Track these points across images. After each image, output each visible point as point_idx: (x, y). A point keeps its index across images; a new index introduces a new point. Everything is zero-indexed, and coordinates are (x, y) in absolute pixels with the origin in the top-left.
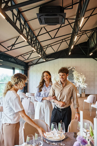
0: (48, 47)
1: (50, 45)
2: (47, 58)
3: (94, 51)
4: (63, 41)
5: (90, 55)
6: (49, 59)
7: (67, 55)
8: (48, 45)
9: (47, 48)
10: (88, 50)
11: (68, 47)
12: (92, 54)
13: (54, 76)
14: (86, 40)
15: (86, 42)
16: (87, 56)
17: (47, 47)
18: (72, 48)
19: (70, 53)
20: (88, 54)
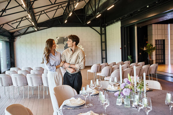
0: (41, 14)
1: (43, 11)
2: (38, 27)
3: (92, 19)
4: (59, 8)
5: (88, 23)
7: (61, 24)
8: (42, 11)
9: (40, 15)
10: (85, 18)
11: (62, 14)
12: (90, 22)
14: (82, 7)
15: (83, 9)
16: (84, 25)
18: (70, 15)
19: (66, 21)
20: (85, 23)
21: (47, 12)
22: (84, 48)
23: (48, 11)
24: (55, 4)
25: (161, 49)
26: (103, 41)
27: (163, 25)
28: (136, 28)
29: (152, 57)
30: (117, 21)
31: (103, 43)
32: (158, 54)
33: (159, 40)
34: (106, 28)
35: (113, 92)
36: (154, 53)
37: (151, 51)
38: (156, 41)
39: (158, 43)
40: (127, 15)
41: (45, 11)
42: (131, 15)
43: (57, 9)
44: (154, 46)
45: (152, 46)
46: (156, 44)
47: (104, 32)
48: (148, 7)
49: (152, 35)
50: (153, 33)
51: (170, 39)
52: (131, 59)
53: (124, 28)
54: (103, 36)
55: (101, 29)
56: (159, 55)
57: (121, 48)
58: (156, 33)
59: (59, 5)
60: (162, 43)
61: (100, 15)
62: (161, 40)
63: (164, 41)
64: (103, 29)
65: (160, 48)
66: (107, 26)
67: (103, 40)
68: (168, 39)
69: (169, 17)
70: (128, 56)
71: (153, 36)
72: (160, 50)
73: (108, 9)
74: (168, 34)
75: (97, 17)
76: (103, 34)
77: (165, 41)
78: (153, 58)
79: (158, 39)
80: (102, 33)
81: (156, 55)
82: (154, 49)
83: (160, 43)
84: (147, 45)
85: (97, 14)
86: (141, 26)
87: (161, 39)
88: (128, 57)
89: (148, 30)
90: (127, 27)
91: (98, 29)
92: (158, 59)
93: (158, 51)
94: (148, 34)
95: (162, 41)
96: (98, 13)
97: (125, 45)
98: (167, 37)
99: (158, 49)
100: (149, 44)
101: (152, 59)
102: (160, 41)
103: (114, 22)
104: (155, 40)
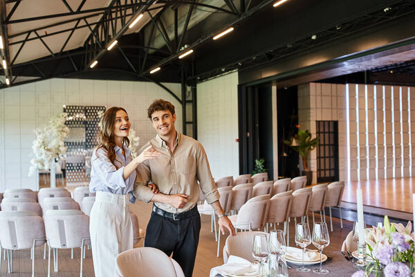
0: (27, 40)
1: (35, 31)
3: (165, 61)
4: (79, 25)
5: (151, 72)
6: (18, 78)
7: (78, 69)
8: (29, 32)
9: (24, 42)
10: (142, 60)
11: (82, 45)
12: (159, 69)
13: (40, 133)
14: (138, 29)
15: (138, 33)
16: (141, 75)
17: (23, 37)
18: (110, 48)
19: (94, 64)
20: (144, 70)
21: (47, 35)
22: (139, 136)
23: (49, 31)
24: (79, 12)
25: (329, 145)
26: (187, 120)
27: (334, 86)
28: (274, 89)
29: (310, 164)
30: (229, 70)
31: (187, 126)
32: (322, 155)
33: (324, 122)
34: (196, 86)
35: (306, 266)
36: (314, 154)
37: (308, 148)
38: (318, 123)
39: (322, 130)
40: (257, 57)
41: (41, 33)
42: (270, 56)
43: (73, 30)
44: (314, 136)
45: (310, 135)
46: (318, 133)
47: (190, 98)
48: (314, 37)
49: (309, 109)
50: (312, 105)
51: (350, 121)
52: (263, 168)
53: (247, 88)
54: (189, 107)
55: (184, 90)
56: (325, 157)
57: (238, 140)
58: (319, 106)
59: (79, 20)
60: (332, 130)
61: (191, 51)
62: (329, 122)
63: (336, 124)
64: (189, 89)
65: (327, 142)
66: (201, 81)
67: (189, 118)
68: (346, 121)
69: (361, 67)
70: (257, 161)
71: (311, 111)
72: (327, 147)
73: (215, 38)
74: (345, 109)
75: (180, 57)
76: (189, 102)
77: (339, 123)
78: (312, 166)
79: (324, 119)
80: (187, 99)
81: (319, 158)
82: (314, 143)
83: (327, 130)
84: (299, 133)
85: (183, 48)
86: (286, 85)
87: (329, 119)
88: (254, 163)
89: (299, 95)
90: (253, 87)
91: (176, 87)
92: (322, 167)
93: (322, 148)
94: (300, 106)
95: (331, 125)
96: (186, 46)
97: (247, 132)
98: (343, 114)
99: (322, 142)
100: (301, 132)
101: (310, 168)
102: (326, 124)
103: (220, 73)
104: (317, 121)
